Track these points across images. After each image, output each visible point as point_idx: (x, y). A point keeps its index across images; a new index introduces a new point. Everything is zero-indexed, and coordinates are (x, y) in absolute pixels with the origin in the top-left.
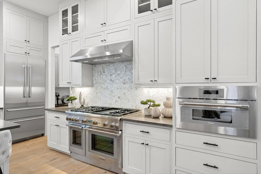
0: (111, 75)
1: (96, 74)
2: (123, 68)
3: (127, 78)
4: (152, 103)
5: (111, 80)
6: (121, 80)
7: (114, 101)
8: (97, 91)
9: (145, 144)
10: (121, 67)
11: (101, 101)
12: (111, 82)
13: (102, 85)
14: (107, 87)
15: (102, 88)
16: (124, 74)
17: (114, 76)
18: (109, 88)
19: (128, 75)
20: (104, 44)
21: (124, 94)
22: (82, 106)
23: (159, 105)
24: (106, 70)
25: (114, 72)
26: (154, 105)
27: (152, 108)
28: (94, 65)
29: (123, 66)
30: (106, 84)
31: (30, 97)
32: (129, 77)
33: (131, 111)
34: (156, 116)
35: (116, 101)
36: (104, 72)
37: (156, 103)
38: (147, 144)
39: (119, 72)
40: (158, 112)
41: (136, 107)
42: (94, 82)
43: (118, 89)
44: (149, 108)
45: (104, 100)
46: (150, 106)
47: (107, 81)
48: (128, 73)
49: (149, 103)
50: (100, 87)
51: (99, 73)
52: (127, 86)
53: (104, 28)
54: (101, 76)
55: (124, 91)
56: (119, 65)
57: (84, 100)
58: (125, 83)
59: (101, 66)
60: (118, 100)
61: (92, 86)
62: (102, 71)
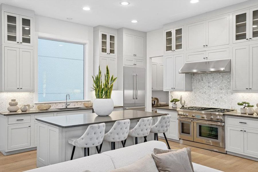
0: (209, 83)
1: (195, 81)
2: (220, 77)
3: (223, 85)
4: (247, 105)
5: (209, 86)
6: (218, 86)
7: (212, 103)
8: (196, 95)
9: (243, 131)
10: (218, 77)
11: (200, 103)
12: (209, 88)
13: (201, 90)
14: (206, 92)
15: (200, 92)
16: (221, 82)
17: (211, 83)
18: (207, 92)
19: (225, 83)
20: (205, 61)
21: (221, 97)
22: (182, 106)
23: (253, 106)
24: (204, 78)
25: (211, 80)
26: (249, 106)
27: (247, 108)
28: (193, 74)
29: (220, 76)
30: (204, 89)
31: (137, 98)
32: (225, 84)
33: (228, 111)
34: (251, 113)
35: (213, 103)
36: (202, 80)
37: (251, 105)
38: (245, 130)
39: (216, 81)
40: (253, 110)
41: (232, 108)
42: (193, 87)
43: (215, 93)
44: (244, 108)
45: (202, 102)
46: (245, 107)
47: (205, 87)
48: (225, 81)
49: (244, 104)
50: (198, 92)
51: (198, 81)
52: (223, 91)
53: (206, 49)
54: (200, 83)
55: (221, 95)
56: (216, 75)
57: (185, 102)
58: (221, 89)
59: (200, 76)
60: (215, 102)
61: (191, 90)
62: (201, 79)
